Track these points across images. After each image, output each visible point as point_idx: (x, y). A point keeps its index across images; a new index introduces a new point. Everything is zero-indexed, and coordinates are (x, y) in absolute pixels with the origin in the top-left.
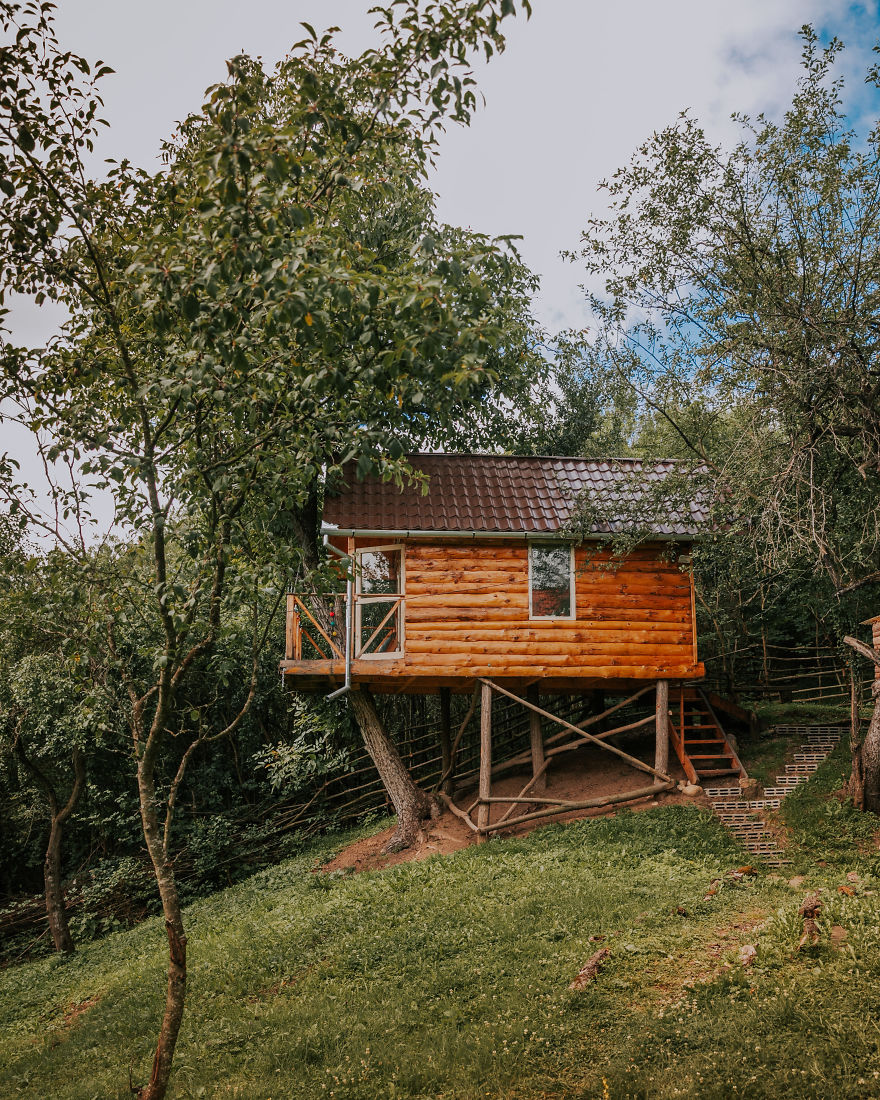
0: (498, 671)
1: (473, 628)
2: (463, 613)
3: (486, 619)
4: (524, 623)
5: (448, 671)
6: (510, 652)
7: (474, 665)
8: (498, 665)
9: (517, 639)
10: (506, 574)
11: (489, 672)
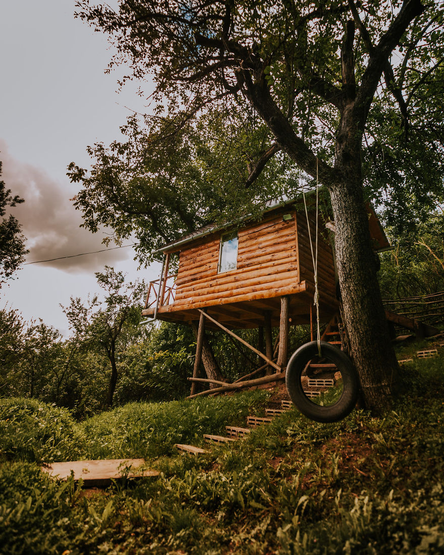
0: (202, 304)
1: (196, 284)
2: (193, 277)
3: (201, 278)
4: (215, 276)
5: (186, 307)
6: (208, 293)
7: (194, 303)
8: (203, 301)
9: (211, 286)
10: (211, 254)
11: (200, 305)
